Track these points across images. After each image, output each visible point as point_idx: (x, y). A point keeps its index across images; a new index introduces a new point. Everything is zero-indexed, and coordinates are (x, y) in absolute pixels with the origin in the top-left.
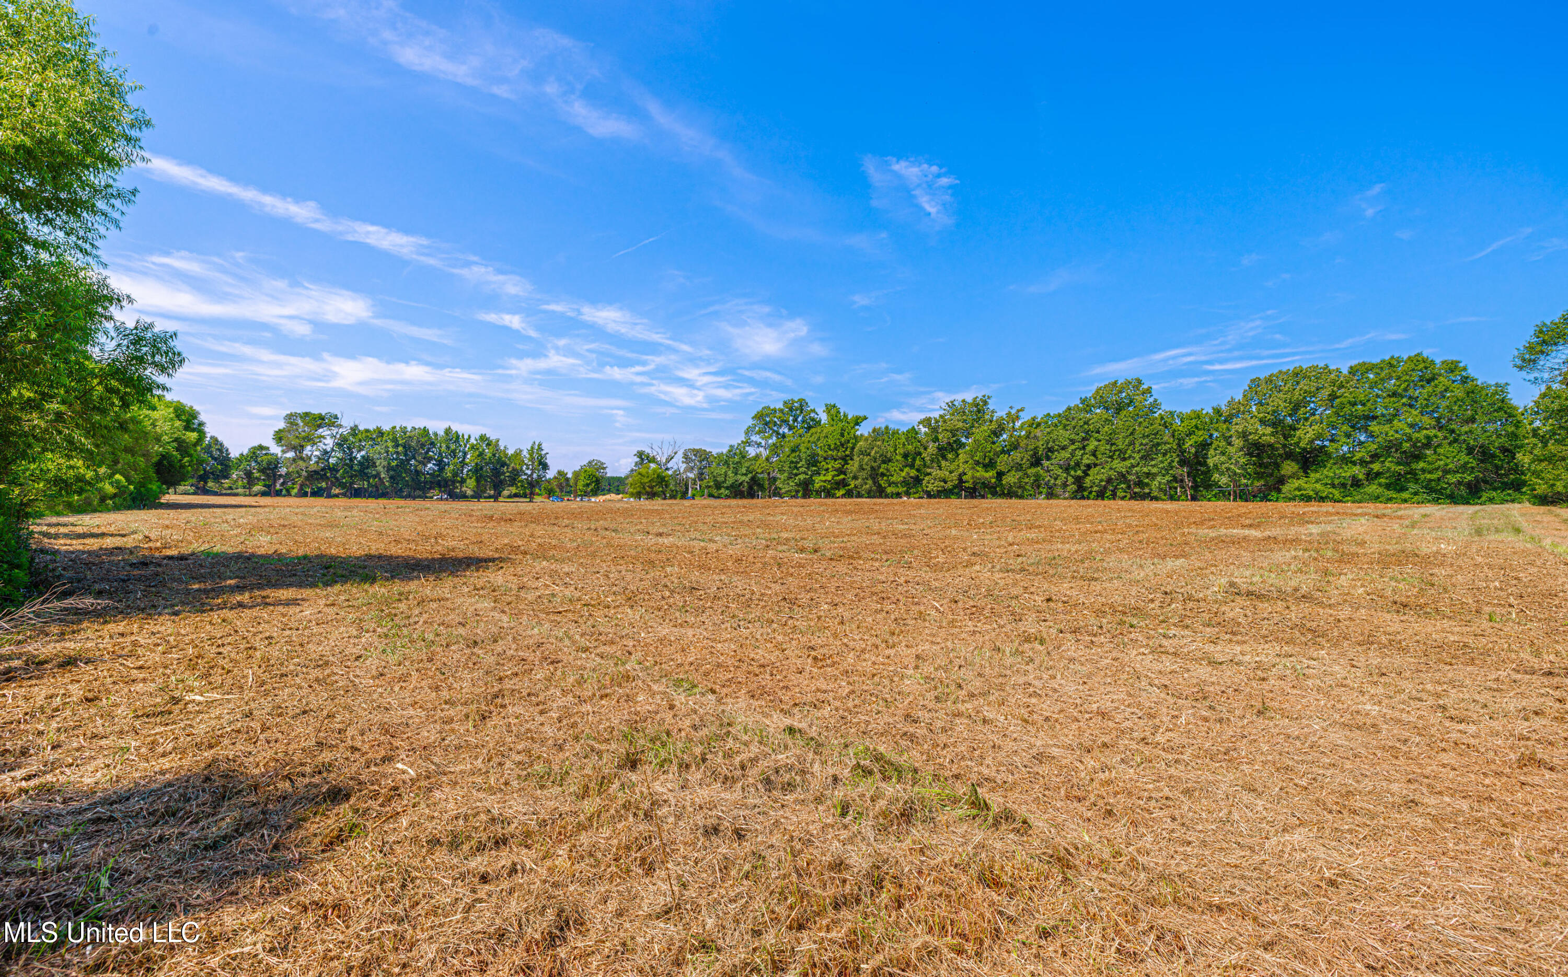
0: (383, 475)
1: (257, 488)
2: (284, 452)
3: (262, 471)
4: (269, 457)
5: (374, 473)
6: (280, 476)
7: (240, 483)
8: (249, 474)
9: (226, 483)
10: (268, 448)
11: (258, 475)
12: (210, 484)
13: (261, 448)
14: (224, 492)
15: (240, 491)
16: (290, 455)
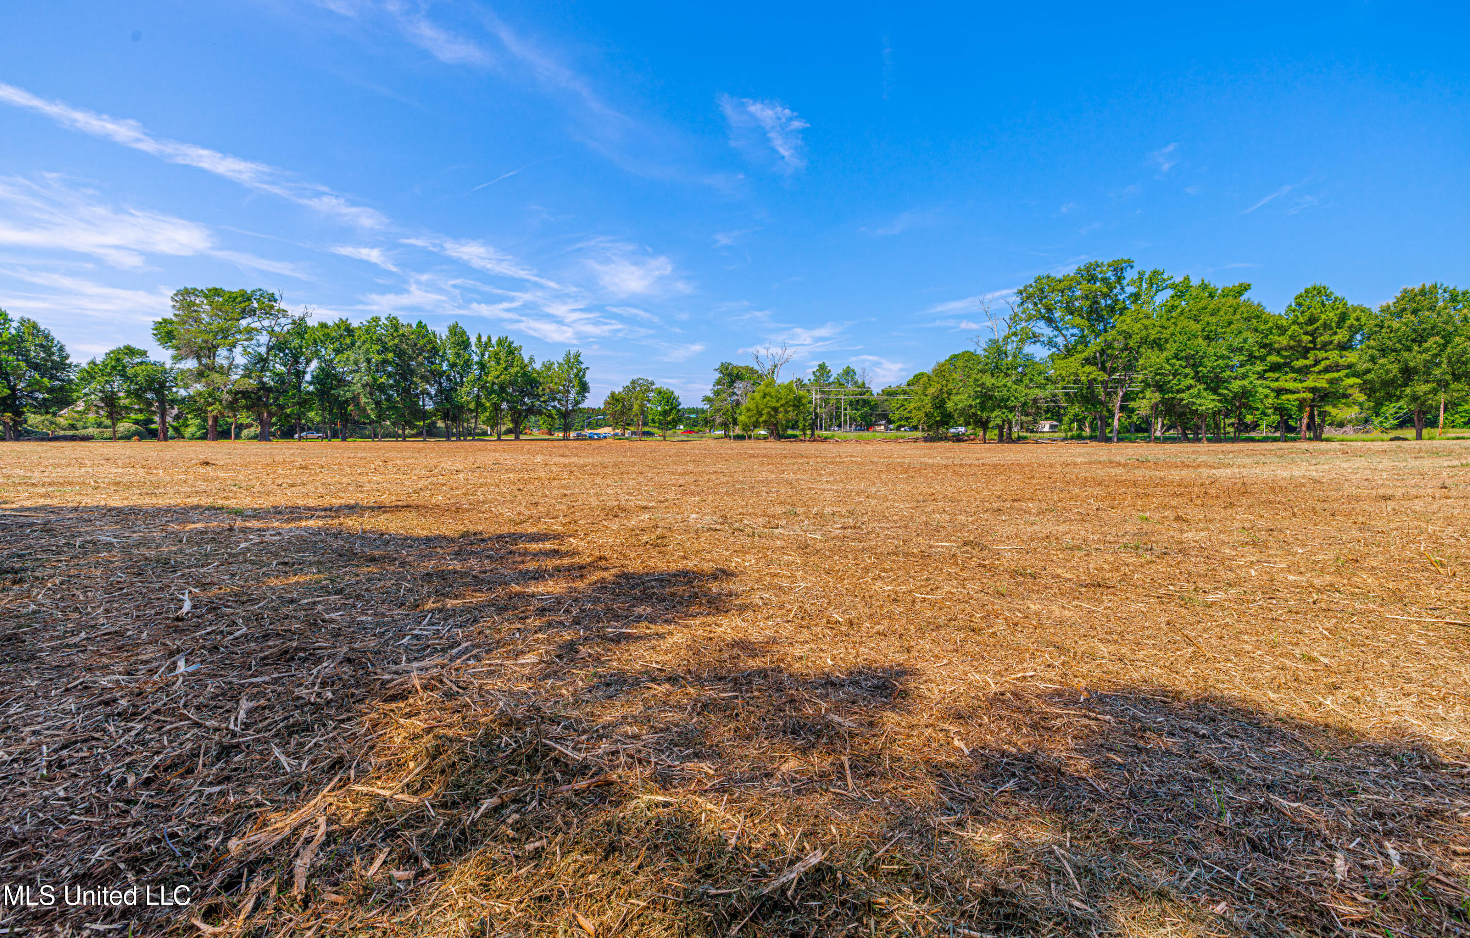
0: (363, 400)
1: (124, 426)
2: (177, 359)
3: (137, 394)
4: (149, 368)
5: (349, 395)
6: (173, 402)
7: (91, 417)
8: (110, 400)
9: (65, 416)
10: (144, 353)
11: (127, 402)
12: (33, 419)
13: (130, 351)
14: (62, 433)
15: (90, 431)
16: (191, 364)
